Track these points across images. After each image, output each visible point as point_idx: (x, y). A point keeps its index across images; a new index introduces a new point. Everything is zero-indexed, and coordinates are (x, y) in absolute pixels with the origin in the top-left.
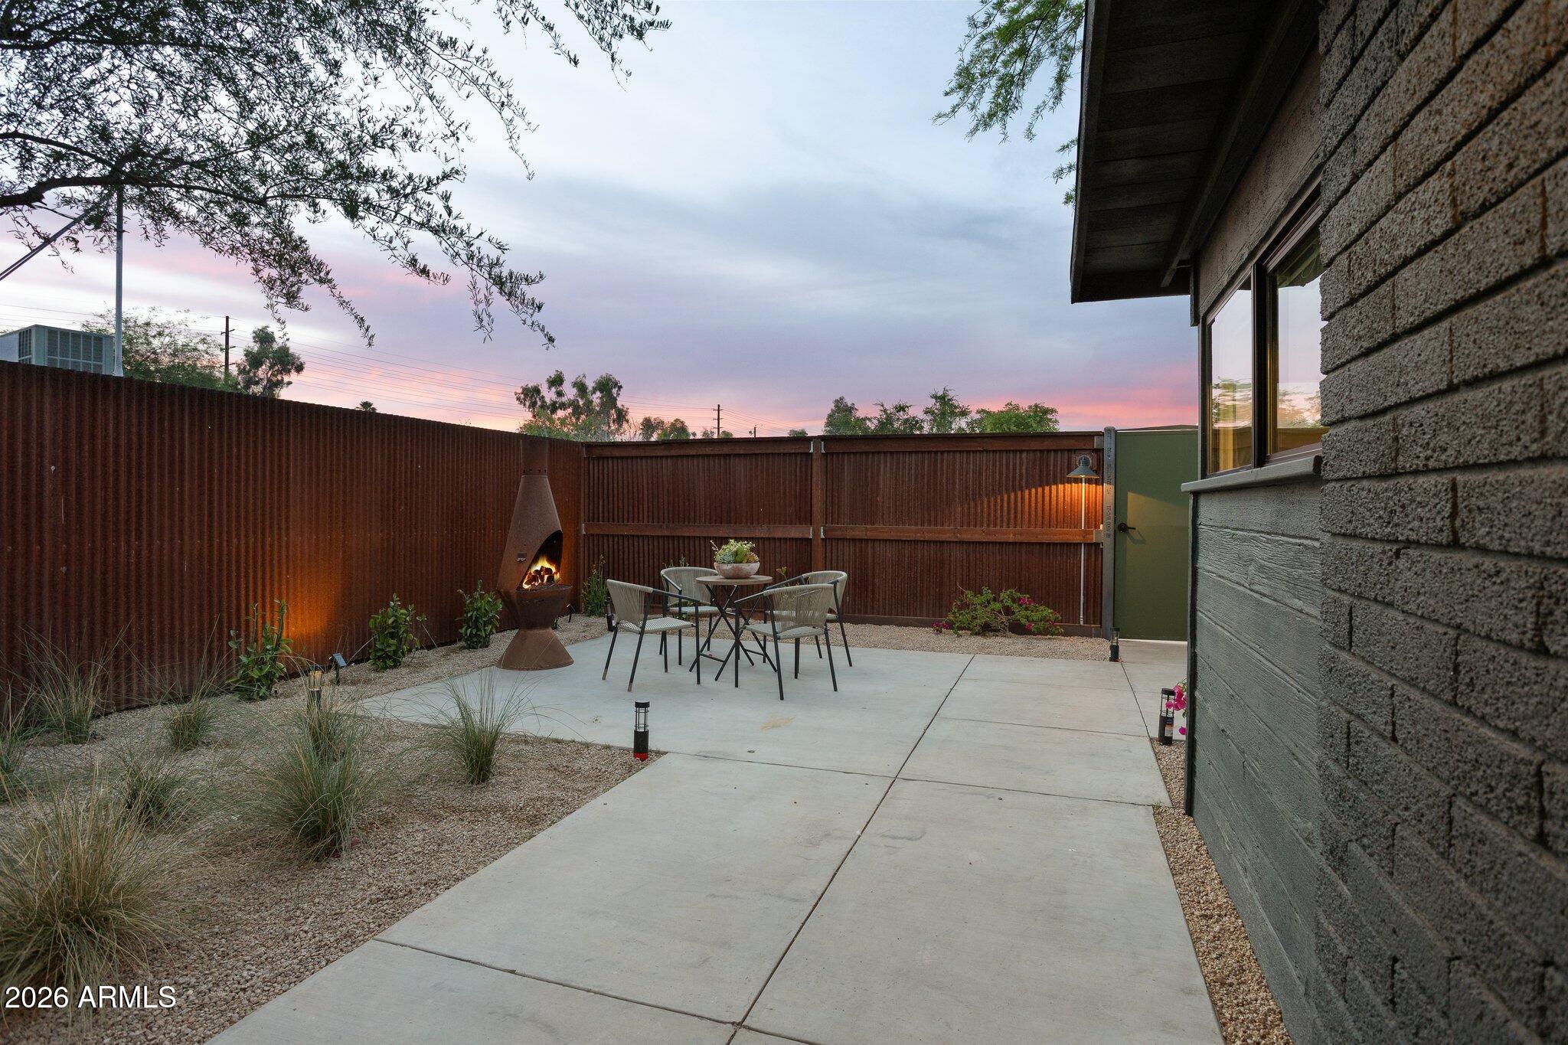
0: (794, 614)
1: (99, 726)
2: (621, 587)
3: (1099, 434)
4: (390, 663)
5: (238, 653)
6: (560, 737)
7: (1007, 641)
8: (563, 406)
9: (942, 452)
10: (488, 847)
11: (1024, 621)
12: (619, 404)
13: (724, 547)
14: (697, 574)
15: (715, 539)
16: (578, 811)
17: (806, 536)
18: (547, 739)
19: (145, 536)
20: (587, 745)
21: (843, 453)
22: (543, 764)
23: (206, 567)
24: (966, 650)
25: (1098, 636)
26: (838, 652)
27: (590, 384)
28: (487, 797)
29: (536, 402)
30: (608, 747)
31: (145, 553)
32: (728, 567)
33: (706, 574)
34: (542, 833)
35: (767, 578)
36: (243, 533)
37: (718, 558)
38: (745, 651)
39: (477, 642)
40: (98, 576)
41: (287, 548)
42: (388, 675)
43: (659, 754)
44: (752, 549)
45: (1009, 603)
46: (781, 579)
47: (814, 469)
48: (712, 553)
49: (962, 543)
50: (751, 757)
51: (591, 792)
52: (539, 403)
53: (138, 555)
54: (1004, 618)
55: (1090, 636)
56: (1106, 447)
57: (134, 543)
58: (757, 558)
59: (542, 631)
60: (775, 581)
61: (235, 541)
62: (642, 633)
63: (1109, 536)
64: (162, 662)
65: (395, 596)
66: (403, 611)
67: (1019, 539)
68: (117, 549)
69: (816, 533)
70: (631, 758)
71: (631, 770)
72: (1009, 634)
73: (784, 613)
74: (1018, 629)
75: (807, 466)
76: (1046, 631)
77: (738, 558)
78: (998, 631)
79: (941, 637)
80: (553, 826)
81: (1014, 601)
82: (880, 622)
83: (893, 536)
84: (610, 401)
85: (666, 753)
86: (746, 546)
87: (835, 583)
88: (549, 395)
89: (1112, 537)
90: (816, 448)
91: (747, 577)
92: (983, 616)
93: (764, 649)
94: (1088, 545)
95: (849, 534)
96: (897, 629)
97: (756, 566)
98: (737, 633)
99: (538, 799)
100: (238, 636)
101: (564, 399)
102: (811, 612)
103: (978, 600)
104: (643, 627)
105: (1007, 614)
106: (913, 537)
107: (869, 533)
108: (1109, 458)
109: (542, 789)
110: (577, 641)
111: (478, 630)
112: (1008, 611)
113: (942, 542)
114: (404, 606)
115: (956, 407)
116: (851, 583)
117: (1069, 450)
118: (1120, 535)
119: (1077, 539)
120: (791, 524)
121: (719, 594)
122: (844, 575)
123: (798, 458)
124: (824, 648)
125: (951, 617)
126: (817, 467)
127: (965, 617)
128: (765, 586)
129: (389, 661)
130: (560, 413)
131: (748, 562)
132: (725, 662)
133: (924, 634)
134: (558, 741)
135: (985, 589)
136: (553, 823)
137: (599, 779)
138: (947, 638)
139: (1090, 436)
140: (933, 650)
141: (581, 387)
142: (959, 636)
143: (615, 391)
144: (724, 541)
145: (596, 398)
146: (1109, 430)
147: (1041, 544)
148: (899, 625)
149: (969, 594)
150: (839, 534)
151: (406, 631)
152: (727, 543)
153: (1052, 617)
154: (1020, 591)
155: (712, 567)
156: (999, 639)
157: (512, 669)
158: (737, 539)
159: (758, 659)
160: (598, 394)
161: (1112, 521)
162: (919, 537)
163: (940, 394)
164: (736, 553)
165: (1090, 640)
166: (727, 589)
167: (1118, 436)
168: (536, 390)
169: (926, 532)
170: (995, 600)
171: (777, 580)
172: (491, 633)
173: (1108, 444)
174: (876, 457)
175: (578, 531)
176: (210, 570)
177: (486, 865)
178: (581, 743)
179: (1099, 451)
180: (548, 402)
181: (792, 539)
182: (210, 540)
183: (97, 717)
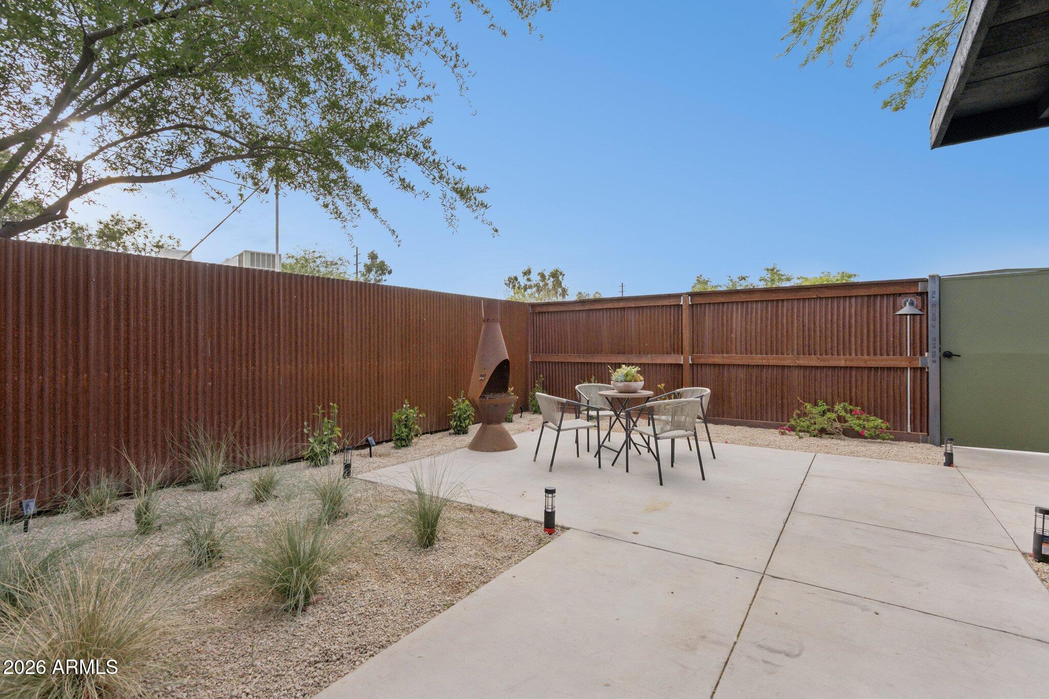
0: (670, 420)
1: (223, 480)
2: (546, 398)
3: (924, 281)
4: (404, 443)
5: (308, 437)
6: (494, 508)
7: (842, 443)
8: (531, 287)
9: (783, 300)
10: (416, 612)
11: (857, 429)
12: (563, 285)
13: (618, 370)
14: (601, 389)
15: (611, 364)
16: (493, 582)
17: (679, 362)
18: (486, 510)
19: (257, 363)
20: (512, 517)
21: (705, 304)
22: (478, 532)
23: (294, 382)
24: (808, 449)
25: (925, 442)
26: (704, 446)
27: (547, 274)
28: (430, 560)
29: (515, 286)
30: (527, 520)
31: (257, 373)
32: (621, 385)
33: (607, 389)
34: (461, 602)
35: (650, 393)
36: (316, 361)
37: (614, 377)
38: (635, 444)
39: (461, 430)
40: (230, 387)
41: (343, 370)
42: (402, 451)
43: (564, 529)
44: (638, 372)
45: (843, 413)
46: (661, 392)
47: (684, 315)
48: (610, 375)
49: (799, 367)
50: (635, 539)
51: (507, 561)
52: (517, 285)
53: (253, 374)
54: (837, 424)
55: (918, 441)
56: (930, 290)
57: (251, 368)
58: (642, 378)
59: (496, 426)
60: (656, 394)
61: (311, 366)
62: (559, 430)
63: (934, 362)
64: (268, 440)
65: (406, 401)
66: (411, 410)
67: (849, 364)
68: (241, 371)
69: (686, 360)
70: (541, 531)
71: (540, 543)
72: (843, 436)
73: (663, 418)
74: (850, 433)
75: (678, 313)
76: (876, 436)
77: (628, 378)
78: (833, 434)
79: (785, 437)
80: (471, 594)
81: (846, 411)
82: (735, 424)
83: (745, 362)
84: (558, 283)
85: (568, 529)
86: (634, 370)
87: (701, 397)
88: (523, 281)
89: (938, 361)
90: (685, 301)
91: (635, 392)
92: (821, 422)
93: (648, 444)
94: (914, 369)
95: (710, 361)
96: (748, 429)
97: (642, 384)
98: (628, 431)
99: (466, 566)
100: (308, 426)
101: (532, 283)
102: (683, 418)
103: (815, 410)
104: (559, 427)
105: (840, 421)
106: (760, 362)
107: (725, 360)
108: (933, 299)
109: (471, 556)
110: (523, 431)
111: (461, 422)
112: (841, 419)
113: (783, 367)
114: (412, 407)
115: (782, 275)
116: (713, 396)
117: (894, 295)
118: (945, 361)
119: (903, 364)
120: (667, 354)
121: (616, 404)
122: (708, 391)
123: (672, 308)
124: (693, 442)
125: (793, 422)
126: (686, 314)
127: (804, 422)
128: (648, 399)
129: (403, 442)
130: (529, 291)
131: (635, 381)
132: (619, 453)
133: (772, 435)
134: (493, 512)
135: (820, 402)
136: (471, 591)
137: (515, 549)
138: (791, 438)
139: (915, 282)
140: (780, 448)
141: (543, 276)
142: (801, 438)
143: (560, 278)
144: (618, 366)
145: (550, 282)
146: (932, 277)
147: (870, 368)
148: (750, 426)
149: (808, 406)
150: (702, 361)
151: (413, 423)
152: (620, 367)
153: (884, 426)
154: (851, 404)
155: (609, 383)
156: (835, 441)
157: (477, 450)
158: (628, 365)
159: (644, 451)
160: (552, 279)
161: (937, 350)
162: (765, 362)
163: (771, 267)
164: (627, 375)
165: (917, 445)
166: (619, 400)
167: (941, 281)
168: (516, 279)
169: (773, 360)
170: (829, 410)
171: (658, 392)
172: (469, 424)
173: (932, 288)
174: (730, 306)
175: (528, 359)
176: (296, 385)
177: (408, 633)
178: (508, 515)
179: (924, 295)
180: (523, 285)
181: (668, 365)
182: (296, 366)
183: (222, 475)
